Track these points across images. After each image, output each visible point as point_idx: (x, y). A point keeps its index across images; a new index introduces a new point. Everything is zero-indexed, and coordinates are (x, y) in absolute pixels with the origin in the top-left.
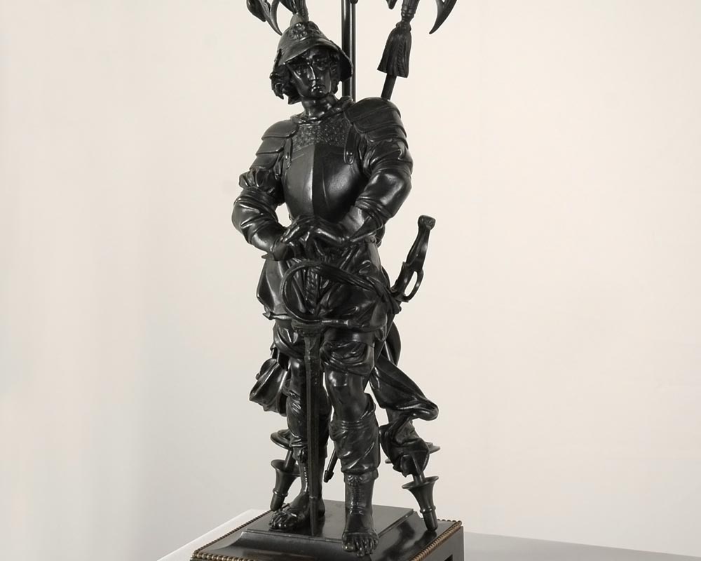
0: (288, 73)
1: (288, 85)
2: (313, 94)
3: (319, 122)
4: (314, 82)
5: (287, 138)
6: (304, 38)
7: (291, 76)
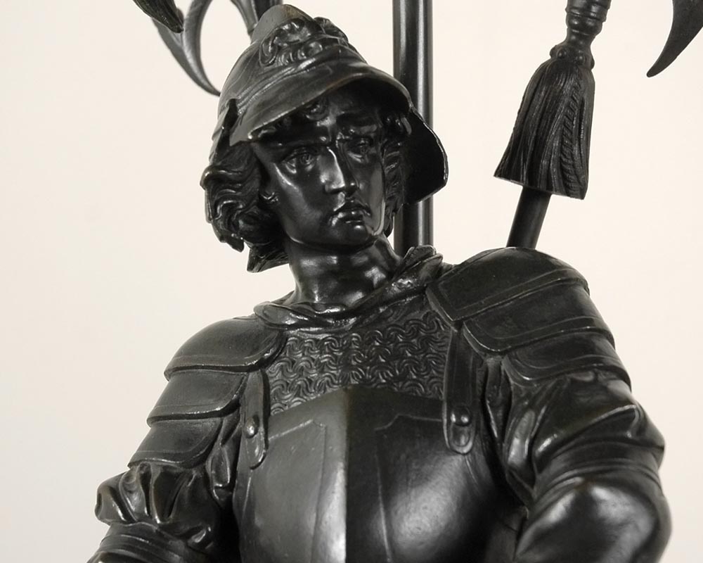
0: (256, 170)
1: (255, 210)
2: (337, 234)
3: (352, 321)
4: (341, 196)
5: (251, 369)
6: (309, 62)
7: (266, 178)
